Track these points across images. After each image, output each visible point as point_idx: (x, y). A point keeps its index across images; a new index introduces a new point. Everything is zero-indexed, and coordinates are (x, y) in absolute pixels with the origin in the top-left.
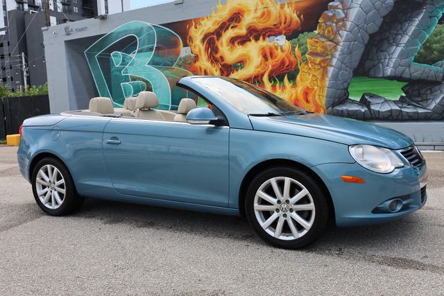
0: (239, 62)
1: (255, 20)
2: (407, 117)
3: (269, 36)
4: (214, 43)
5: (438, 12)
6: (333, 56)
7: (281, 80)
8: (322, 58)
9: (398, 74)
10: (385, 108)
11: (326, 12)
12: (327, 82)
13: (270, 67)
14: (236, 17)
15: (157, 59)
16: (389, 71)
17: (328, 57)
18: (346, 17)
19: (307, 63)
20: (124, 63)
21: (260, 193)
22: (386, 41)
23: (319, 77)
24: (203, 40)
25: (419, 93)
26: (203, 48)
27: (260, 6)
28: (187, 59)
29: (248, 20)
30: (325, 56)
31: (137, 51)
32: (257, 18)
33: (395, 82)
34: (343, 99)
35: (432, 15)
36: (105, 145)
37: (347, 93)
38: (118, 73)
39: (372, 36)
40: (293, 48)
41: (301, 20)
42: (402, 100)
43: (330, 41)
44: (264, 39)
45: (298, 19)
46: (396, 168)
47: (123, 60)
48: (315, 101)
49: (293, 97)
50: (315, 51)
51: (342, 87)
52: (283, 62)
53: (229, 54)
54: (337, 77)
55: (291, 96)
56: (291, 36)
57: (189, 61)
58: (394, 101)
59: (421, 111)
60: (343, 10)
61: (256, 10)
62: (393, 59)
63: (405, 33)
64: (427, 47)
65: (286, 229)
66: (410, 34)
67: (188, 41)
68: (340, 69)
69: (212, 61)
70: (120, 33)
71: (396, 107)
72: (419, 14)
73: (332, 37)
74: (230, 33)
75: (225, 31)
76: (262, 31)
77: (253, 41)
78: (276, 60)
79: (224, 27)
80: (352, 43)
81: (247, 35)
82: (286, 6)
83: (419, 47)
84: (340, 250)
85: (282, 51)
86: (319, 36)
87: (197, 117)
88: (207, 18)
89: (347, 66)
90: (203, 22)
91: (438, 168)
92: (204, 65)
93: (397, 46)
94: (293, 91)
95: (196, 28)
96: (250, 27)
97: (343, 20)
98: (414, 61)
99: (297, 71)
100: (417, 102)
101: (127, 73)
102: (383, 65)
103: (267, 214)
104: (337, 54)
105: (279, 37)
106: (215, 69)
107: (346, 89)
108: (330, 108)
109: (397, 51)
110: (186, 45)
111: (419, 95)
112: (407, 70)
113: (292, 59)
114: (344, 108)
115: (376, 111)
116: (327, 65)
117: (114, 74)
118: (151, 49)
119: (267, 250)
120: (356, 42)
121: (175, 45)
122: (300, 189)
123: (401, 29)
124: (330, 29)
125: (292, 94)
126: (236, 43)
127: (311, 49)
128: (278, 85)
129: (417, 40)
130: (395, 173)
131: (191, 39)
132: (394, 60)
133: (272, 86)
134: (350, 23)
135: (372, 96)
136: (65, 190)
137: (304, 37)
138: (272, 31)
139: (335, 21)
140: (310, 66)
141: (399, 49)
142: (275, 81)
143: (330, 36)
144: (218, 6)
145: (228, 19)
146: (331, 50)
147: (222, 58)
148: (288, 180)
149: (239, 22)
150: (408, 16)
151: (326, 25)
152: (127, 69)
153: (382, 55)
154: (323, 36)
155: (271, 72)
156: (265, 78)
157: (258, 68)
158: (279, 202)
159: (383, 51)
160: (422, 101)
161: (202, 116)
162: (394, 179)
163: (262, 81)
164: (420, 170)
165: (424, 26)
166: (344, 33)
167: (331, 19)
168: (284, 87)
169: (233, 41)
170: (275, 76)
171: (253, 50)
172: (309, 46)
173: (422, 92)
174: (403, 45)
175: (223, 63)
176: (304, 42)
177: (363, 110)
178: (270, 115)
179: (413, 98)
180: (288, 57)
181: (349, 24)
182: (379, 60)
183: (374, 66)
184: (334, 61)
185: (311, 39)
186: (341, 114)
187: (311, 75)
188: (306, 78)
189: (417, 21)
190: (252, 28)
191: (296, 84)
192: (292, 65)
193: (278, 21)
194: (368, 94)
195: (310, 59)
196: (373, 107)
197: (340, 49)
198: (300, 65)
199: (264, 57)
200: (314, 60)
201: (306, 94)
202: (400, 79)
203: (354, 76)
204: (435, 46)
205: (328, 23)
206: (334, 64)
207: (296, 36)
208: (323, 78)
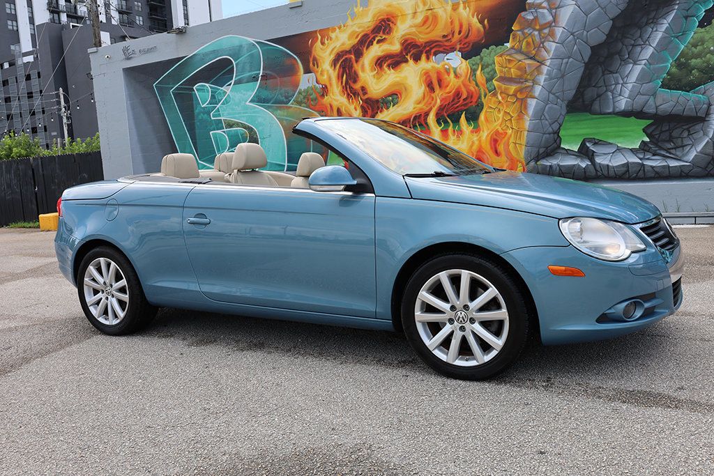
0: (389, 96)
1: (414, 30)
2: (653, 175)
3: (435, 54)
4: (351, 67)
5: (698, 9)
6: (535, 82)
7: (456, 121)
8: (518, 86)
9: (637, 107)
10: (618, 161)
11: (523, 14)
12: (527, 123)
13: (439, 101)
14: (384, 26)
15: (265, 94)
16: (623, 104)
17: (528, 84)
18: (554, 20)
19: (495, 95)
20: (214, 100)
21: (424, 295)
22: (617, 57)
23: (515, 115)
24: (334, 63)
25: (670, 136)
26: (334, 74)
27: (421, 8)
28: (311, 92)
29: (402, 29)
30: (523, 82)
31: (233, 81)
32: (416, 26)
33: (633, 119)
34: (552, 147)
35: (689, 13)
36: (187, 227)
37: (558, 140)
38: (205, 116)
39: (595, 50)
40: (474, 71)
41: (484, 27)
42: (644, 147)
43: (531, 58)
44: (428, 58)
45: (479, 25)
46: (633, 252)
47: (213, 97)
48: (508, 154)
49: (475, 148)
50: (507, 76)
51: (550, 130)
52: (458, 94)
53: (375, 83)
54: (543, 114)
55: (471, 146)
56: (470, 53)
57: (314, 96)
58: (631, 150)
59: (673, 163)
60: (550, 10)
61: (415, 13)
62: (629, 84)
63: (646, 42)
64: (681, 63)
65: (465, 350)
66: (654, 45)
67: (311, 64)
68: (547, 101)
69: (348, 94)
70: (206, 55)
71: (634, 159)
72: (667, 13)
73: (534, 52)
74: (376, 51)
75: (367, 48)
76: (425, 47)
77: (411, 62)
78: (448, 89)
79: (365, 41)
80: (565, 61)
81: (401, 52)
82: (462, 6)
83: (669, 64)
84: (548, 380)
85: (457, 76)
86: (513, 51)
87: (325, 180)
88: (340, 28)
89: (558, 97)
90: (333, 35)
91: (701, 251)
92: (337, 101)
93: (635, 63)
94: (475, 138)
95: (323, 43)
96: (406, 41)
97: (549, 25)
98: (663, 86)
99: (480, 106)
100: (668, 150)
101: (219, 115)
102: (613, 93)
103: (435, 328)
104: (542, 79)
105: (451, 55)
106: (353, 107)
107: (557, 133)
108: (532, 163)
109: (635, 71)
110: (307, 71)
111: (670, 140)
112: (651, 101)
113: (472, 88)
114: (553, 162)
115: (603, 165)
116: (526, 97)
117: (200, 117)
118: (255, 79)
119: (435, 383)
120: (571, 59)
121: (290, 71)
122: (486, 288)
123: (640, 37)
124: (530, 39)
125: (473, 143)
126: (385, 66)
127: (501, 72)
128: (450, 129)
129: (666, 53)
130: (631, 261)
131: (316, 61)
132: (630, 86)
133: (442, 131)
134: (561, 29)
135: (597, 143)
136: (127, 296)
137: (490, 54)
138: (440, 46)
139: (537, 27)
140: (500, 98)
141: (638, 69)
142: (446, 122)
143: (530, 52)
144: (355, 10)
145: (372, 28)
146: (531, 74)
147: (363, 88)
148: (466, 275)
149: (389, 33)
150: (653, 14)
151: (523, 33)
152: (218, 110)
153: (611, 78)
154: (520, 51)
155: (441, 109)
156: (431, 119)
157: (419, 103)
158: (453, 308)
159: (611, 72)
160: (675, 148)
161: (332, 179)
162: (631, 270)
163: (426, 123)
164: (671, 254)
165: (677, 32)
166: (552, 46)
167: (530, 24)
168: (461, 132)
169: (380, 62)
170: (445, 114)
171: (411, 75)
172: (497, 68)
173: (675, 134)
174: (644, 62)
175: (366, 97)
176: (490, 62)
177: (583, 165)
178: (438, 175)
179: (659, 144)
180: (464, 85)
181: (559, 32)
182: (607, 87)
183: (599, 96)
184: (538, 90)
185: (501, 56)
186: (549, 172)
187: (502, 113)
188: (493, 118)
189: (665, 24)
190: (409, 42)
191: (479, 126)
192: (472, 97)
193: (450, 30)
194: (590, 140)
195: (500, 88)
196: (598, 160)
197: (545, 72)
198: (485, 97)
199: (428, 86)
200: (506, 89)
201: (495, 142)
202: (640, 114)
203: (568, 112)
204: (693, 62)
205: (526, 31)
206: (537, 94)
207: (478, 53)
208: (521, 117)
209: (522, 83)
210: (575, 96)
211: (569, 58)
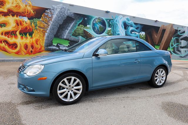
0: (2, 24)
3: (19, 16)
5: (78, 23)
6: (47, 29)
7: (26, 35)
8: (43, 29)
9: (68, 38)
10: (64, 48)
11: (45, 13)
12: (45, 38)
13: (20, 29)
16: (65, 37)
17: (45, 29)
18: (52, 17)
19: (37, 30)
22: (64, 28)
23: (42, 36)
27: (15, 2)
29: (8, 6)
32: (13, 7)
33: (67, 41)
34: (51, 44)
35: (76, 23)
37: (52, 43)
39: (60, 25)
40: (31, 23)
41: (34, 13)
42: (69, 46)
43: (46, 24)
44: (17, 16)
48: (40, 45)
49: (31, 42)
51: (50, 40)
52: (26, 28)
54: (49, 37)
55: (30, 42)
56: (30, 18)
58: (66, 46)
60: (51, 14)
61: (13, 3)
62: (66, 34)
63: (69, 26)
64: (75, 32)
66: (71, 27)
68: (50, 34)
71: (67, 48)
72: (73, 22)
76: (16, 13)
77: (11, 16)
78: (23, 26)
80: (54, 26)
81: (7, 12)
82: (28, 6)
83: (73, 31)
85: (26, 23)
86: (42, 21)
89: (52, 34)
94: (31, 40)
96: (9, 10)
97: (51, 18)
98: (72, 35)
99: (33, 32)
102: (63, 35)
104: (49, 29)
105: (24, 18)
107: (52, 41)
108: (46, 47)
109: (67, 31)
112: (70, 38)
113: (31, 27)
114: (51, 47)
116: (45, 32)
124: (46, 20)
125: (31, 41)
126: (1, 15)
127: (39, 25)
128: (24, 36)
129: (73, 29)
133: (21, 37)
135: (60, 44)
137: (36, 20)
138: (21, 14)
141: (68, 31)
142: (22, 35)
143: (46, 22)
146: (46, 27)
149: (3, 6)
150: (71, 21)
154: (44, 21)
155: (21, 31)
156: (18, 33)
157: (14, 28)
159: (63, 31)
163: (16, 34)
165: (74, 26)
166: (51, 22)
167: (47, 16)
168: (27, 38)
170: (22, 33)
171: (11, 20)
176: (36, 22)
177: (57, 49)
180: (29, 26)
181: (53, 20)
182: (62, 33)
183: (61, 35)
184: (48, 31)
185: (39, 21)
187: (39, 35)
188: (36, 35)
189: (73, 24)
190: (10, 10)
191: (32, 37)
192: (30, 30)
193: (24, 11)
194: (59, 44)
195: (38, 29)
196: (60, 48)
197: (50, 27)
198: (34, 30)
199: (17, 24)
200: (40, 29)
201: (37, 41)
202: (68, 40)
203: (54, 37)
204: (77, 32)
205: (45, 17)
207: (33, 19)
208: (43, 36)
210: (56, 34)
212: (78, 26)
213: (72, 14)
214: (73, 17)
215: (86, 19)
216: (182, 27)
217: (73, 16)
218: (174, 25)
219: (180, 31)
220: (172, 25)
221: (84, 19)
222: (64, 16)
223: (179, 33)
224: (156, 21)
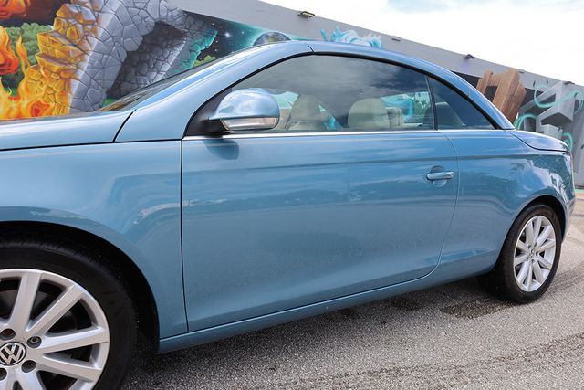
5: (197, 49)
6: (78, 67)
8: (62, 66)
11: (68, 5)
12: (70, 100)
17: (71, 67)
18: (97, 21)
19: (37, 68)
22: (146, 64)
23: (58, 91)
35: (192, 48)
39: (130, 54)
43: (75, 46)
49: (13, 114)
50: (50, 54)
54: (85, 95)
55: (10, 112)
56: (7, 22)
60: (93, 11)
63: (166, 60)
66: (171, 63)
68: (89, 86)
72: (179, 44)
73: (78, 41)
80: (106, 56)
86: (57, 34)
89: (99, 84)
93: (158, 72)
94: (13, 104)
97: (92, 23)
99: (20, 76)
104: (85, 65)
109: (158, 78)
113: (11, 55)
116: (70, 77)
120: (111, 57)
123: (162, 55)
124: (74, 30)
125: (11, 109)
127: (44, 49)
134: (102, 30)
137: (31, 30)
139: (81, 21)
140: (43, 72)
141: (161, 77)
143: (74, 40)
146: (75, 59)
150: (170, 42)
151: (68, 22)
153: (141, 79)
154: (64, 36)
159: (142, 75)
165: (185, 59)
166: (94, 41)
167: (75, 16)
172: (40, 44)
174: (165, 73)
176: (32, 37)
181: (101, 32)
182: (138, 84)
184: (81, 74)
185: (44, 35)
187: (45, 86)
188: (35, 88)
189: (178, 50)
191: (18, 94)
192: (10, 65)
195: (43, 64)
197: (88, 60)
198: (26, 68)
200: (48, 66)
201: (36, 111)
203: (107, 97)
205: (70, 21)
206: (80, 77)
207: (18, 25)
208: (64, 93)
209: (66, 64)
210: (114, 85)
211: (109, 55)
212: (198, 59)
213: (175, 13)
214: (179, 27)
215: (227, 35)
216: (548, 81)
217: (179, 23)
218: (522, 72)
219: (539, 93)
220: (519, 74)
221: (220, 37)
222: (143, 19)
223: (536, 101)
224: (469, 57)
